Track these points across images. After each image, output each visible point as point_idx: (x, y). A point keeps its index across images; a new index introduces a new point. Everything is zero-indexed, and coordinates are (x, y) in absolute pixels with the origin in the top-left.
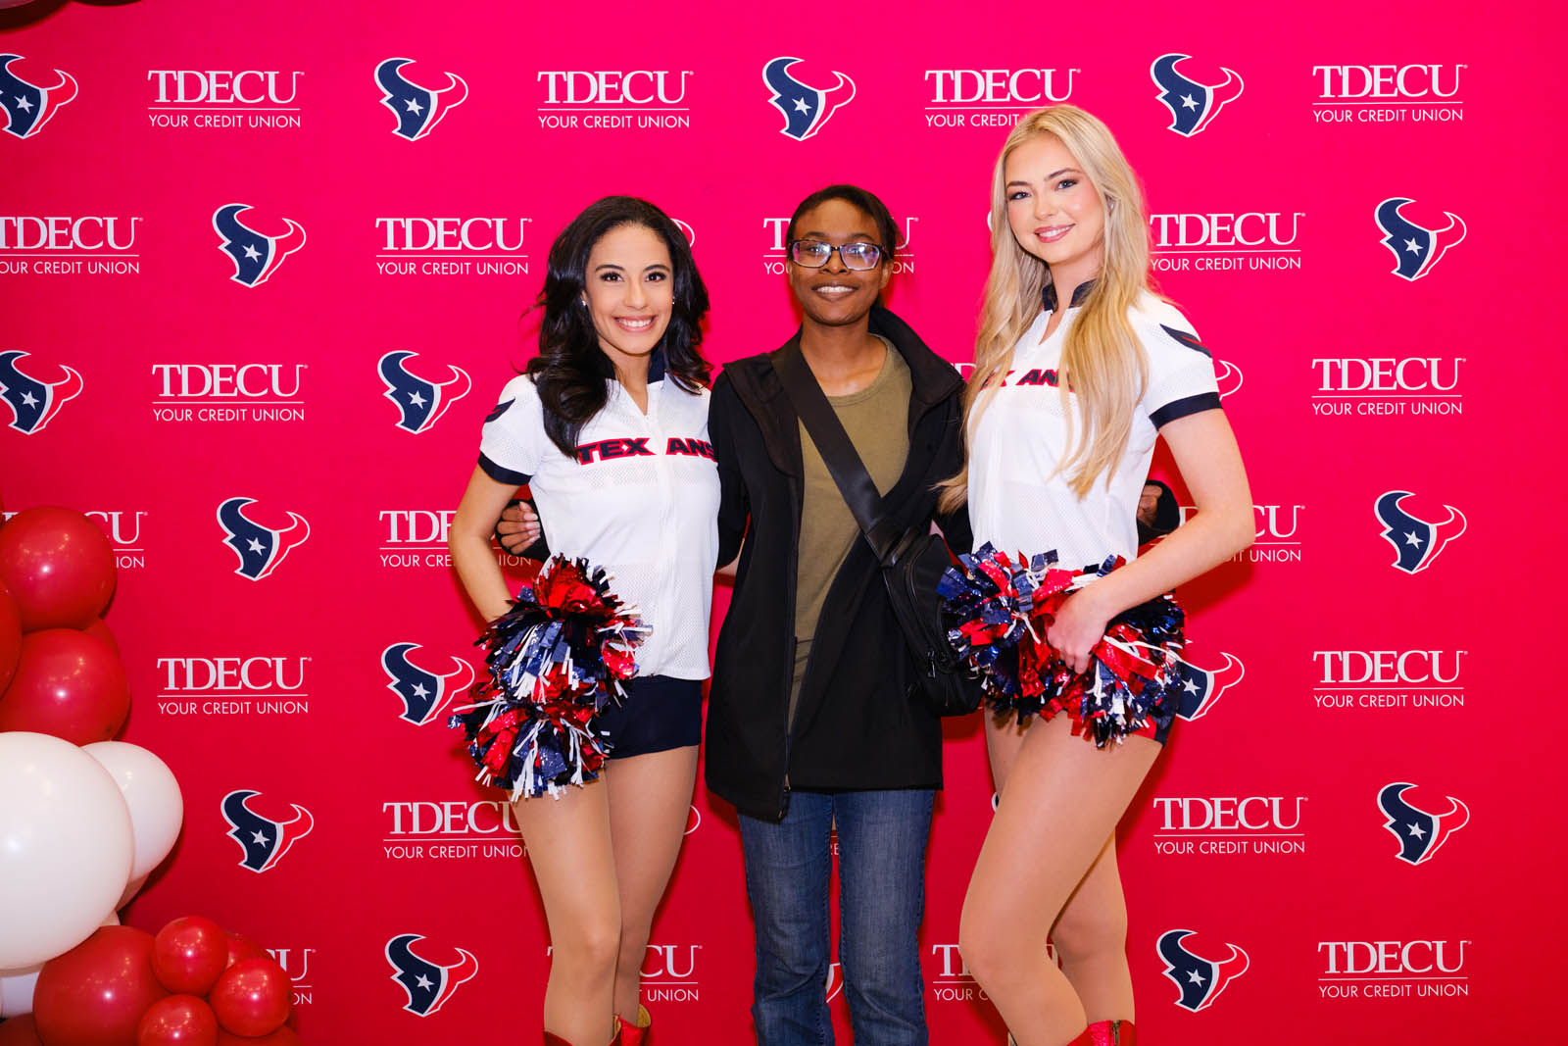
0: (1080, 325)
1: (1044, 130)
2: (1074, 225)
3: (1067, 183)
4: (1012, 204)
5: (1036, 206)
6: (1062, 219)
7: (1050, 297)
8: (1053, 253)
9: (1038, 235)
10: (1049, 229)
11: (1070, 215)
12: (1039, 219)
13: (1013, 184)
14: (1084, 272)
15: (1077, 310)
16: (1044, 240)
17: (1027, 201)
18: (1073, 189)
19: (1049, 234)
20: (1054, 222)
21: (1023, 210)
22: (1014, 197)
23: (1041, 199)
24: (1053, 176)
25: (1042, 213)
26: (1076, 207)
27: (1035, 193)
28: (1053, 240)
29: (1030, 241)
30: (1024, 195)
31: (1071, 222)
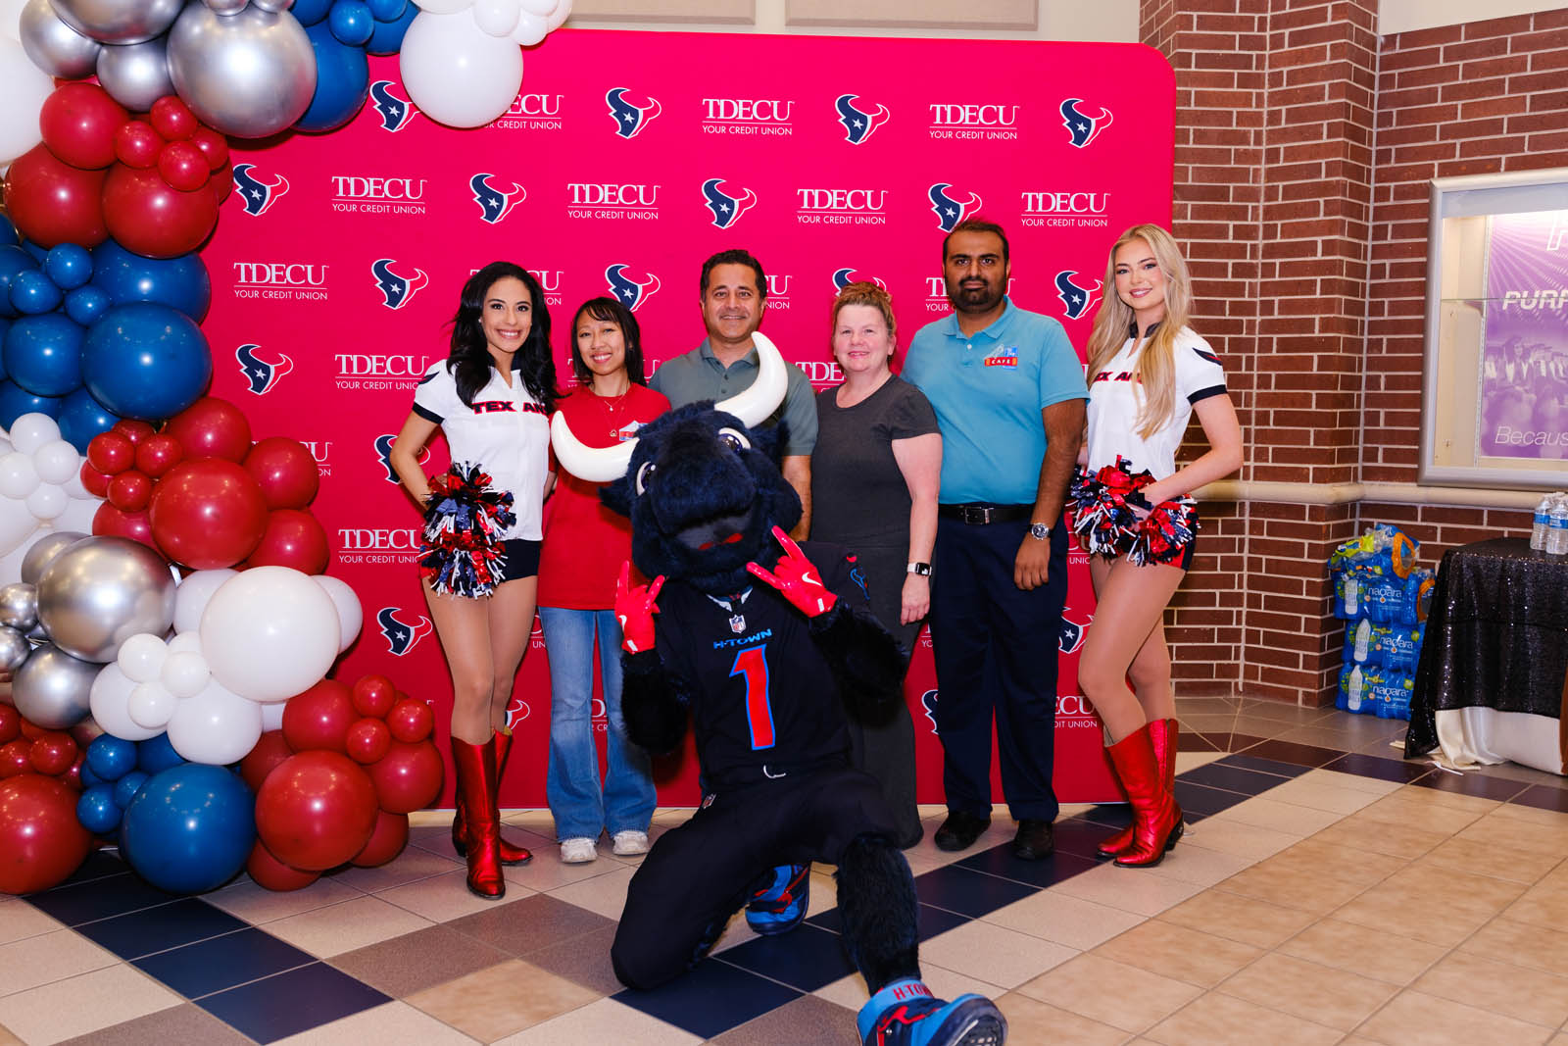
0: (1150, 347)
1: (1140, 236)
2: (1151, 289)
3: (1150, 266)
4: (1120, 277)
5: (1132, 278)
6: (1146, 285)
7: (1133, 331)
8: (1139, 304)
9: (1131, 293)
10: (1139, 290)
11: (1151, 283)
12: (1132, 284)
13: (1120, 265)
14: (1153, 317)
15: (1148, 339)
16: (1135, 296)
17: (1127, 275)
18: (1153, 270)
19: (1138, 293)
20: (1141, 286)
21: (1124, 280)
22: (1119, 272)
23: (1135, 276)
24: (1142, 261)
25: (1135, 281)
26: (1154, 279)
27: (1131, 269)
28: (1140, 296)
29: (1127, 297)
30: (1125, 271)
31: (1150, 287)
